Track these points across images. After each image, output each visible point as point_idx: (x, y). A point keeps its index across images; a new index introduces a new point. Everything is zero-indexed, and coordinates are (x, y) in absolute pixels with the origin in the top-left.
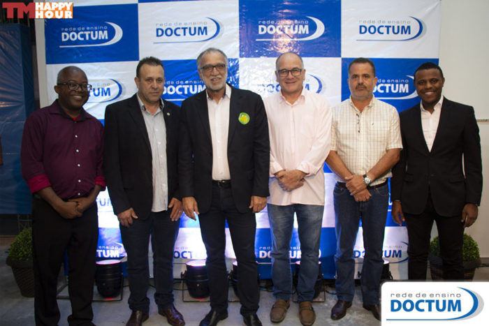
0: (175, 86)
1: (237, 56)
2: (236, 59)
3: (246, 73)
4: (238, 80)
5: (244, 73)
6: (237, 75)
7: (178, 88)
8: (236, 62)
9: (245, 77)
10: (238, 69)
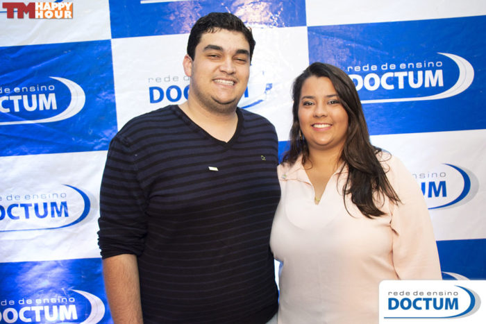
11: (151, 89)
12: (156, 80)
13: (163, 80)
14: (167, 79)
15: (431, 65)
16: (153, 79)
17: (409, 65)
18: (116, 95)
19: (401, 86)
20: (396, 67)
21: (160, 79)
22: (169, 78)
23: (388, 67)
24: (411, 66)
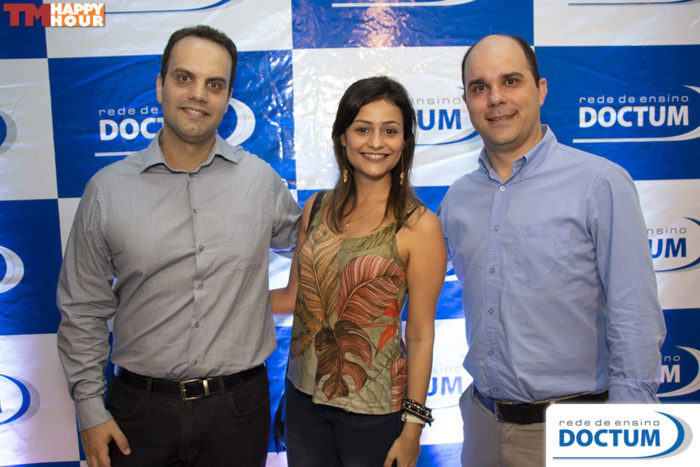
0: (140, 119)
1: (287, 44)
2: (285, 52)
3: (309, 86)
4: (290, 102)
5: (304, 85)
6: (288, 91)
7: (144, 124)
8: (286, 59)
9: (308, 95)
10: (289, 76)
15: (676, 99)
17: (650, 98)
19: (640, 123)
20: (636, 101)
23: (627, 99)
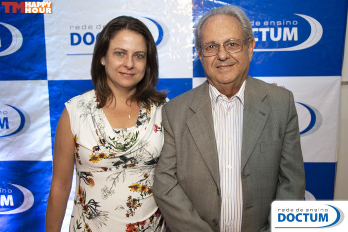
11: (72, 35)
12: (76, 28)
13: (81, 28)
14: (84, 28)
15: (289, 23)
16: (73, 27)
17: (271, 22)
18: (46, 38)
19: (264, 38)
20: (261, 24)
21: (79, 27)
22: (85, 26)
23: (255, 23)
24: (272, 23)
